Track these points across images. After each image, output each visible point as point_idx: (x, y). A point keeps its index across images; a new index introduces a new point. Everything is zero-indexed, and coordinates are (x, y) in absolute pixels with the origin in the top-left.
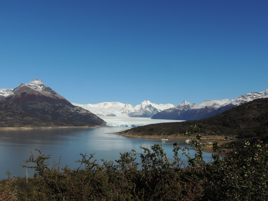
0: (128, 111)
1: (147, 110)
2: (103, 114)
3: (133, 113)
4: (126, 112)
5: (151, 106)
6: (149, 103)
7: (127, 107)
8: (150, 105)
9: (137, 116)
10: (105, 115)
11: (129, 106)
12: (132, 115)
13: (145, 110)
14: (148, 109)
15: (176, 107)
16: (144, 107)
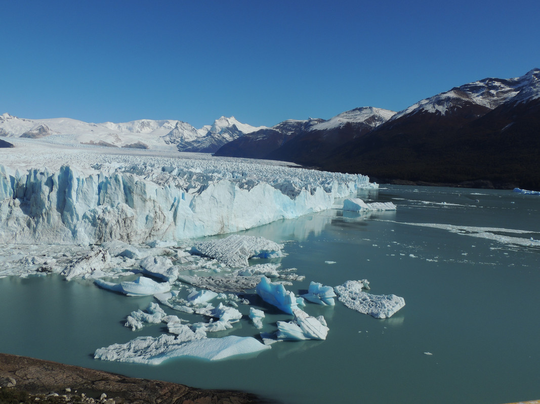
0: (180, 138)
1: (223, 138)
2: (116, 144)
3: (189, 143)
4: (177, 140)
5: (237, 130)
6: (232, 121)
7: (180, 130)
8: (234, 126)
9: (195, 150)
10: (120, 147)
11: (186, 127)
12: (185, 147)
13: (220, 138)
14: (226, 136)
15: (274, 128)
16: (218, 129)
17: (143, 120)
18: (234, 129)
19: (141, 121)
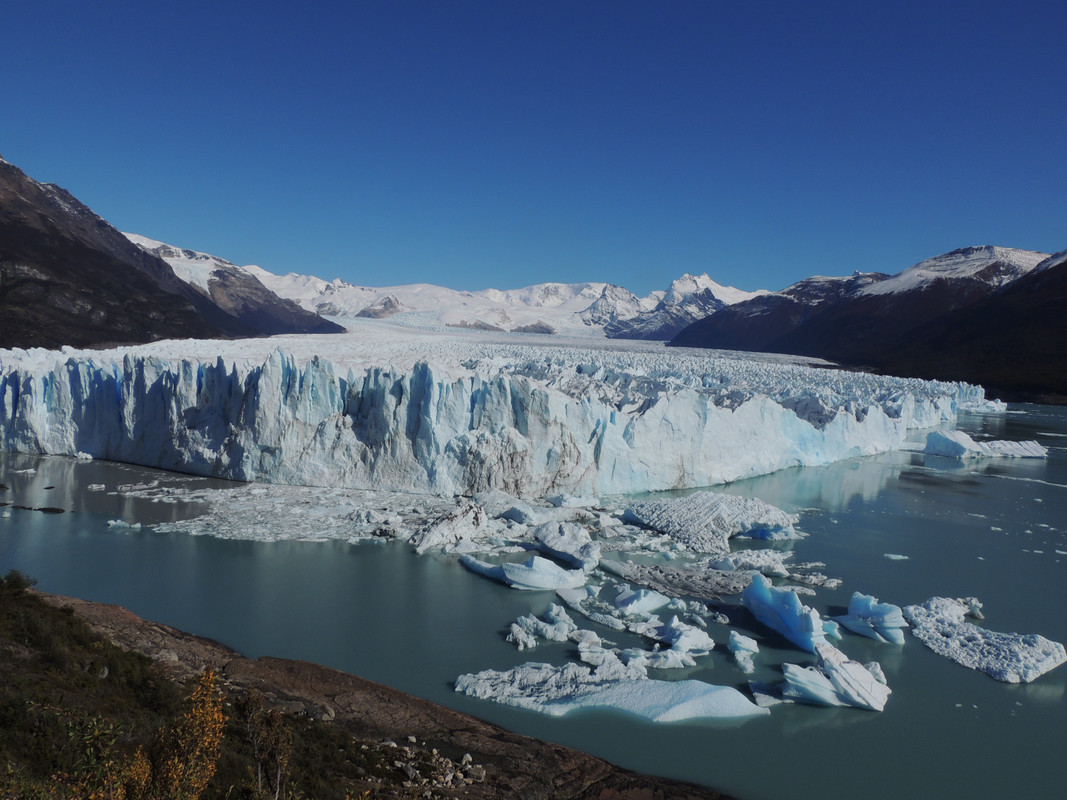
0: (609, 315)
1: (687, 313)
2: (501, 326)
3: (625, 324)
4: (604, 317)
5: (712, 297)
7: (610, 300)
8: (707, 291)
9: (635, 335)
10: (508, 331)
11: (620, 295)
12: (621, 330)
13: (681, 314)
14: (693, 309)
16: (678, 297)
17: (547, 285)
18: (707, 296)
19: (543, 286)
